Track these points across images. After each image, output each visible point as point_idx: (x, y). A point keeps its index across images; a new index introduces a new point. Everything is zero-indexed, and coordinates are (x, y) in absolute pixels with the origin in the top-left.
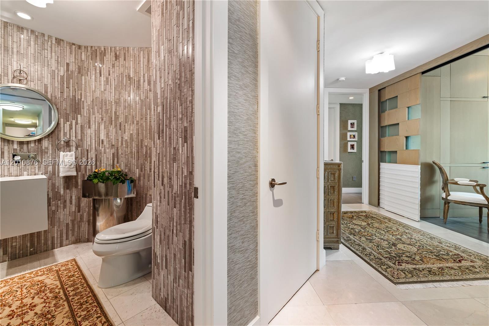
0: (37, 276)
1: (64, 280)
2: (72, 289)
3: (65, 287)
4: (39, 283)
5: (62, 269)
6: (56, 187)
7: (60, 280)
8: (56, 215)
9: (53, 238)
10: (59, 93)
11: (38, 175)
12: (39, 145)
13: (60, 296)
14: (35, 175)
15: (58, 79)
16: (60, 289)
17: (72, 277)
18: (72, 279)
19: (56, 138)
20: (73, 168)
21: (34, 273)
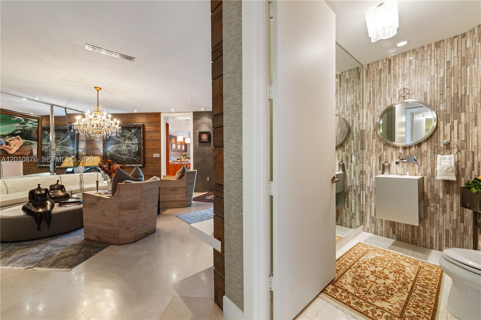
0: (404, 261)
1: (419, 277)
2: (420, 288)
3: (417, 283)
4: (401, 266)
5: (425, 268)
6: (435, 189)
7: (417, 275)
8: (435, 217)
9: (432, 238)
10: (439, 96)
11: (418, 176)
12: (419, 149)
13: (408, 286)
14: (415, 175)
15: (437, 82)
16: (412, 281)
17: (428, 280)
18: (427, 281)
19: (435, 142)
20: (451, 172)
21: (404, 257)
